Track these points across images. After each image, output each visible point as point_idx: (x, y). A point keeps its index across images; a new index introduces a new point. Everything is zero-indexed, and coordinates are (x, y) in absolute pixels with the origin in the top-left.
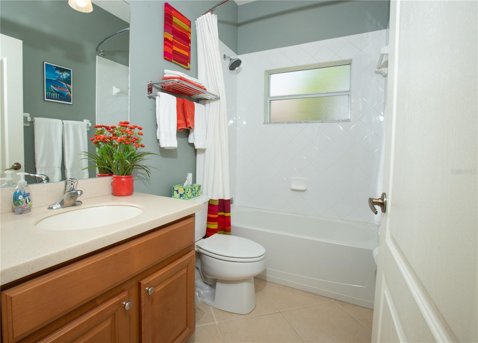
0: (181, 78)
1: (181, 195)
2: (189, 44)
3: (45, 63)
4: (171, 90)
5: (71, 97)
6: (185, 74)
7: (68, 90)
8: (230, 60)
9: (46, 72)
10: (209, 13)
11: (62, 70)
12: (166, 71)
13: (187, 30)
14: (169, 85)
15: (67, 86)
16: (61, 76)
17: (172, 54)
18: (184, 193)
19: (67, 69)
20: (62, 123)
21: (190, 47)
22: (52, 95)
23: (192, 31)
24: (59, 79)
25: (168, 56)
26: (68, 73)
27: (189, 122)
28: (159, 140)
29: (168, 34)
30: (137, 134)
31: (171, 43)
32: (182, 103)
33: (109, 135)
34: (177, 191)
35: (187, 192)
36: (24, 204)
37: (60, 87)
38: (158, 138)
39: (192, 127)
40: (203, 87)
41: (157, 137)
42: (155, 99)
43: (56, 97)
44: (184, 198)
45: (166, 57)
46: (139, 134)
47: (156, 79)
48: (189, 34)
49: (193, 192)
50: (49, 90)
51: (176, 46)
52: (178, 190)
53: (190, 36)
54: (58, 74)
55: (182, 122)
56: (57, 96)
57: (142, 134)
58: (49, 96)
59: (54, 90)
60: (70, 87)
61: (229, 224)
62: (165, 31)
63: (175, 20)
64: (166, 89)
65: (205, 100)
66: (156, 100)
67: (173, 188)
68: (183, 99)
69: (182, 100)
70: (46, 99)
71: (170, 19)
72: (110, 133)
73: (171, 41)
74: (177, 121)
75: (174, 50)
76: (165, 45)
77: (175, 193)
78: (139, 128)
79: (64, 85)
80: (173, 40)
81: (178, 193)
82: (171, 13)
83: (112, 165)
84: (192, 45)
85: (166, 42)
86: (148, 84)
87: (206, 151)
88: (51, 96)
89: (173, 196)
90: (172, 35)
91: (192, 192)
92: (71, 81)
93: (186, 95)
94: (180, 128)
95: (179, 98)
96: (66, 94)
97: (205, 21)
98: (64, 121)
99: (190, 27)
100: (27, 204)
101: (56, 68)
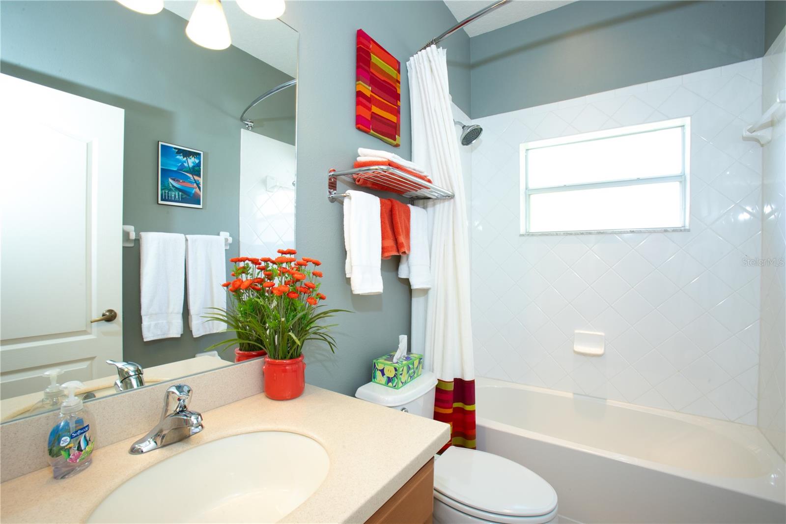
0: (390, 164)
1: (390, 380)
2: (398, 101)
3: (160, 143)
4: (370, 186)
5: (200, 196)
6: (396, 156)
7: (195, 185)
8: (463, 128)
9: (161, 159)
10: (433, 46)
11: (187, 154)
12: (361, 151)
13: (395, 76)
14: (366, 176)
15: (194, 178)
16: (185, 164)
17: (370, 119)
18: (395, 376)
19: (195, 152)
20: (184, 240)
21: (399, 107)
22: (171, 194)
23: (402, 78)
24: (182, 168)
25: (363, 123)
26: (197, 159)
27: (402, 243)
28: (349, 279)
29: (363, 84)
30: (311, 275)
31: (369, 99)
32: (390, 207)
33: (258, 274)
34: (382, 371)
35: (401, 374)
36: (74, 455)
37: (183, 182)
38: (348, 276)
39: (407, 252)
40: (426, 176)
41: (345, 274)
42: (342, 203)
43: (177, 197)
44: (394, 385)
45: (359, 126)
46: (314, 274)
47: (344, 167)
48: (398, 84)
49: (411, 371)
50: (165, 186)
51: (377, 106)
52: (383, 369)
53: (399, 87)
54: (181, 161)
55: (390, 243)
56: (179, 195)
57: (320, 275)
58: (165, 196)
59: (173, 186)
60: (198, 181)
61: (473, 425)
62: (358, 80)
63: (375, 59)
64: (362, 183)
65: (425, 200)
66: (344, 204)
67: (375, 366)
68: (391, 201)
69: (389, 203)
70: (160, 202)
71: (367, 57)
72: (259, 270)
73: (369, 96)
74: (382, 243)
75: (373, 112)
76: (358, 103)
77: (379, 374)
78: (314, 263)
79: (190, 178)
80: (371, 95)
81: (383, 374)
82: (368, 48)
83: (263, 337)
84: (402, 103)
85: (361, 99)
86: (330, 176)
87: (431, 293)
88: (168, 196)
89: (373, 380)
90: (370, 86)
91: (408, 372)
92: (200, 171)
93: (396, 192)
94: (386, 255)
95: (383, 200)
96: (193, 192)
97: (425, 60)
98: (188, 236)
99: (399, 71)
100: (82, 451)
101: (177, 150)
